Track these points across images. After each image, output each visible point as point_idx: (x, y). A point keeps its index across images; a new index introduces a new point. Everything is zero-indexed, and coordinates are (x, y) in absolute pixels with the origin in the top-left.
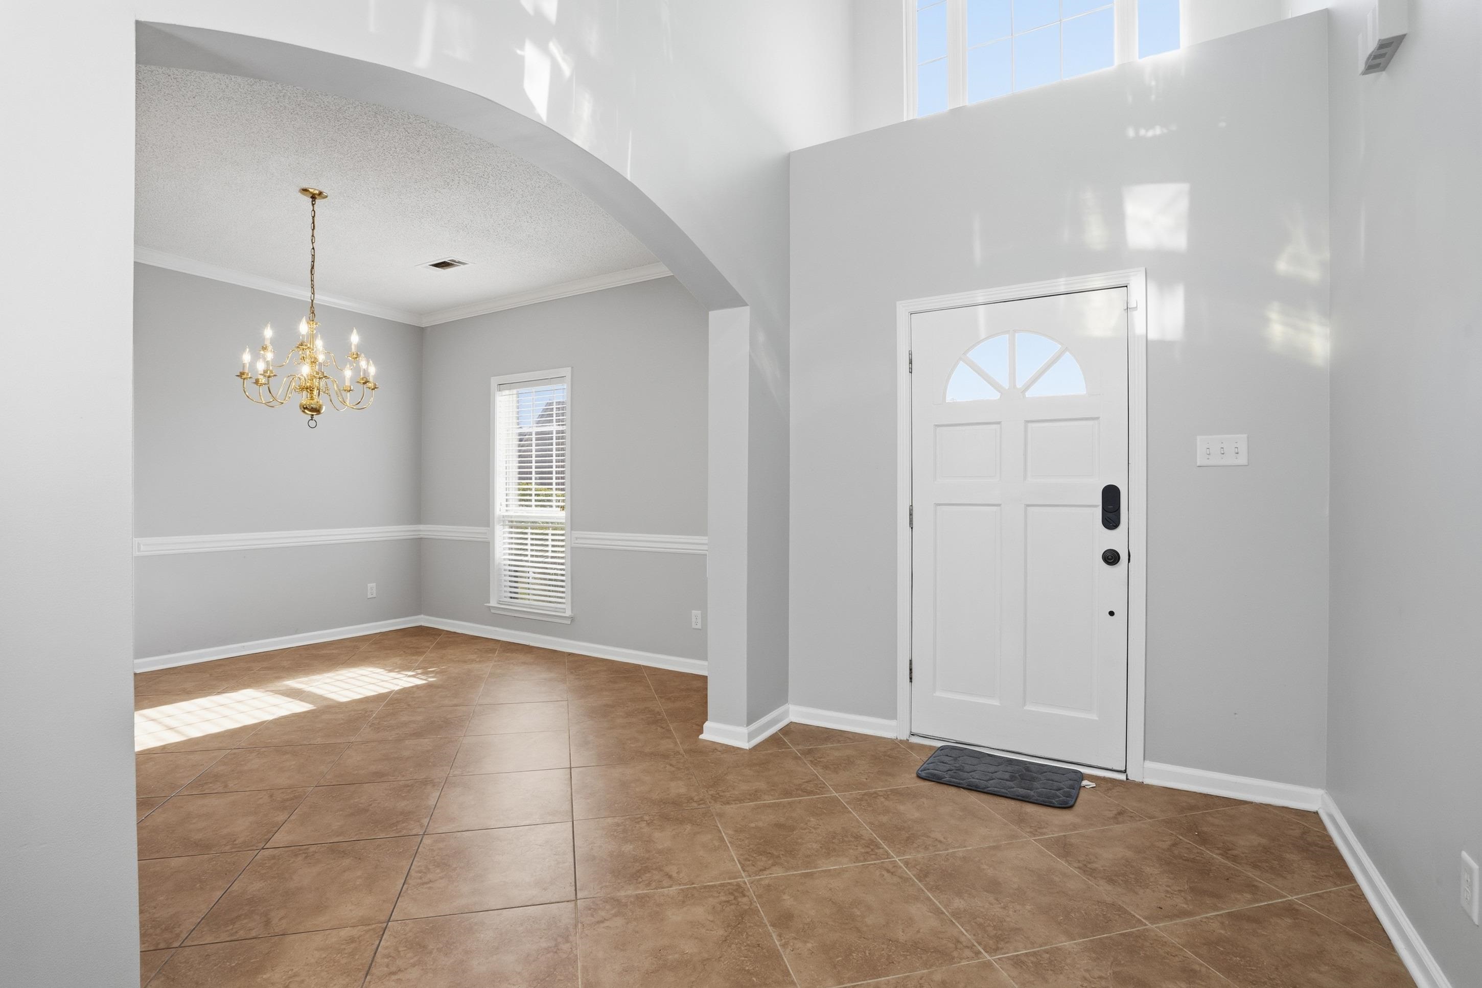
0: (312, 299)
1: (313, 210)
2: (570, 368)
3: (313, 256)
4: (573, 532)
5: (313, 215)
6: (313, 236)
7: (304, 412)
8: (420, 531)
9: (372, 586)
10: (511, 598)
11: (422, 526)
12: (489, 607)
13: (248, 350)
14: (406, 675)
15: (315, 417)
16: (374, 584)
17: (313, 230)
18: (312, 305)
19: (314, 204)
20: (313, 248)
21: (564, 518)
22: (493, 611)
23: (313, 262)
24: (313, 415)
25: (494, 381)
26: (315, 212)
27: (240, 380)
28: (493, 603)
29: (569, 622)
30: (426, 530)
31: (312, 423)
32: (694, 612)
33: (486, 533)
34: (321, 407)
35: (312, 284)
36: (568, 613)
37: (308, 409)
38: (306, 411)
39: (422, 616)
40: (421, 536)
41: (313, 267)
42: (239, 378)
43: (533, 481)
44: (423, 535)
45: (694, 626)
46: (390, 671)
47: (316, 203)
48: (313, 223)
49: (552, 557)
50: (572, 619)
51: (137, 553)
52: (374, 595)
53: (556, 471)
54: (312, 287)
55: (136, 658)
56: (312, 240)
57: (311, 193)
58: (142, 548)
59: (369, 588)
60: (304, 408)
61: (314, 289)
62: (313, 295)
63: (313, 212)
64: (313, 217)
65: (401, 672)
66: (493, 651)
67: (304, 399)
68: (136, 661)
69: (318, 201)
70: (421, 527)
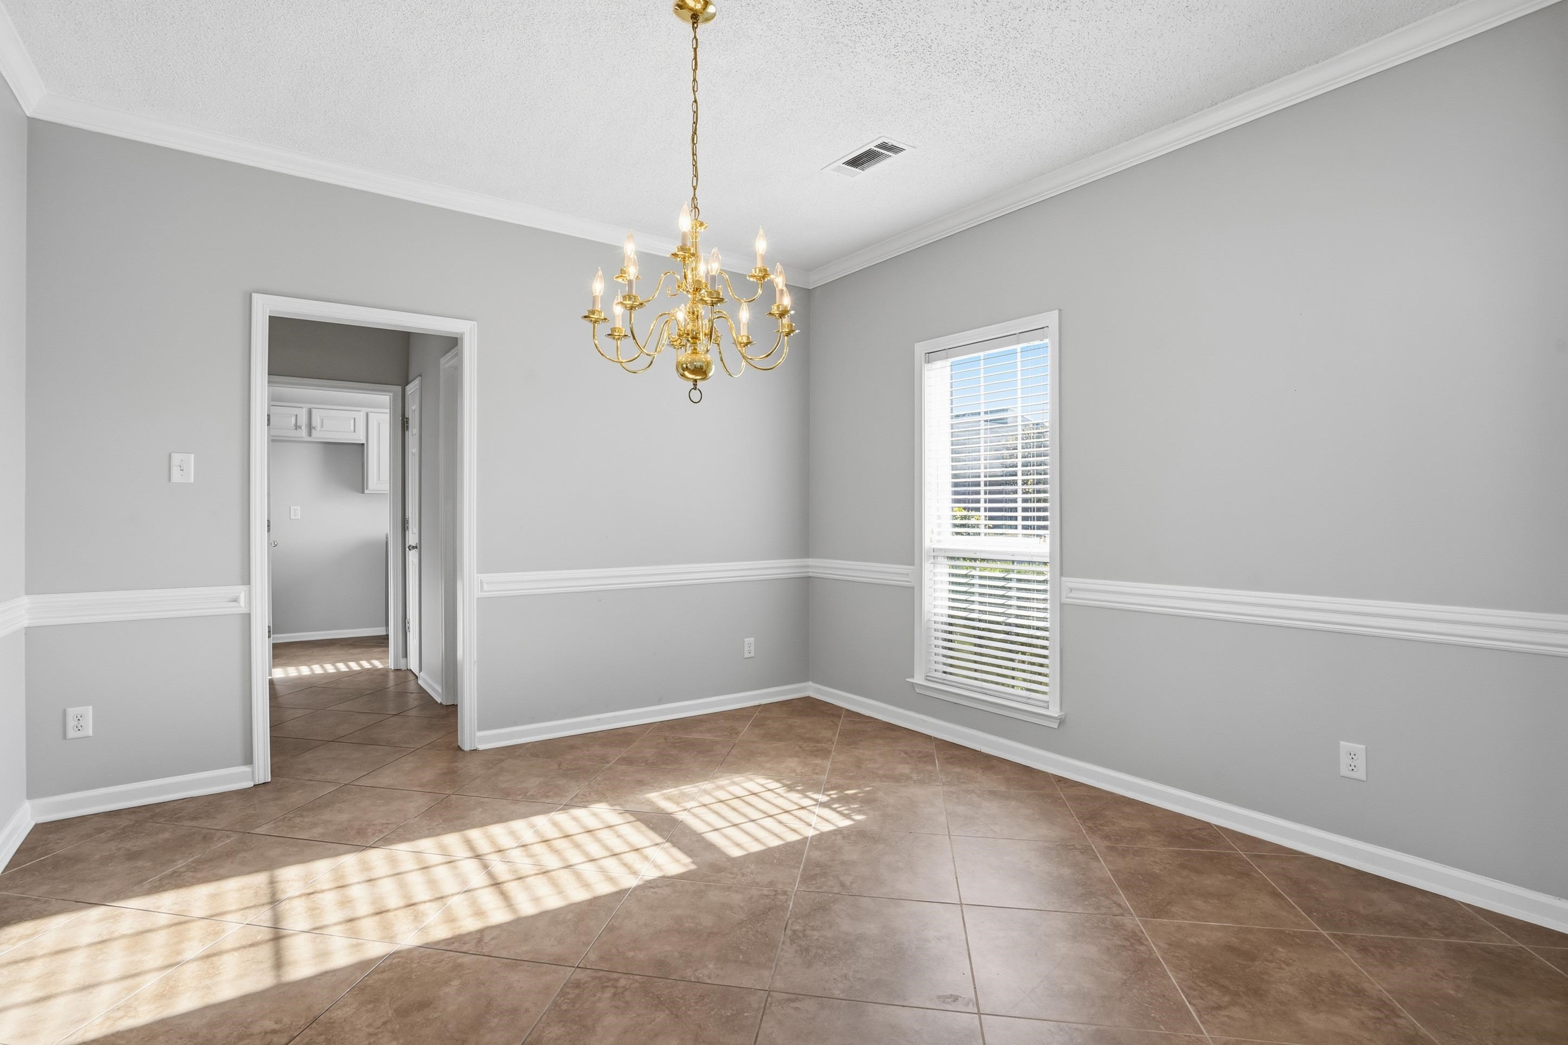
0: (695, 184)
1: (695, 37)
2: (1057, 310)
3: (696, 112)
4: (1064, 579)
5: (694, 46)
6: (694, 80)
7: (683, 375)
8: (808, 567)
9: (750, 640)
10: (945, 672)
11: (810, 559)
12: (913, 684)
13: (600, 273)
14: (816, 800)
15: (700, 384)
16: (753, 639)
17: (695, 70)
18: (694, 195)
19: (696, 28)
20: (695, 101)
21: (1048, 554)
22: (918, 690)
23: (695, 123)
24: (696, 381)
25: (920, 349)
26: (697, 40)
27: (588, 325)
28: (918, 679)
29: (1056, 726)
30: (820, 566)
31: (695, 395)
32: (1345, 746)
33: (908, 574)
34: (708, 364)
35: (694, 159)
36: (1054, 711)
37: (690, 369)
38: (686, 373)
39: (810, 683)
40: (810, 574)
41: (695, 133)
42: (585, 322)
43: (982, 497)
44: (812, 572)
45: (1345, 771)
46: (790, 788)
47: (699, 26)
48: (695, 58)
49: (1017, 616)
50: (1062, 721)
51: (480, 593)
52: (752, 654)
53: (1023, 481)
54: (694, 165)
55: (480, 729)
56: (693, 87)
57: (691, 9)
58: (486, 587)
59: (746, 644)
60: (684, 370)
61: (696, 168)
62: (695, 178)
63: (695, 41)
64: (695, 49)
65: (809, 794)
66: (927, 758)
67: (684, 356)
68: (479, 734)
69: (701, 27)
70: (810, 562)
